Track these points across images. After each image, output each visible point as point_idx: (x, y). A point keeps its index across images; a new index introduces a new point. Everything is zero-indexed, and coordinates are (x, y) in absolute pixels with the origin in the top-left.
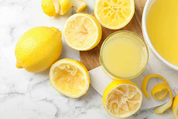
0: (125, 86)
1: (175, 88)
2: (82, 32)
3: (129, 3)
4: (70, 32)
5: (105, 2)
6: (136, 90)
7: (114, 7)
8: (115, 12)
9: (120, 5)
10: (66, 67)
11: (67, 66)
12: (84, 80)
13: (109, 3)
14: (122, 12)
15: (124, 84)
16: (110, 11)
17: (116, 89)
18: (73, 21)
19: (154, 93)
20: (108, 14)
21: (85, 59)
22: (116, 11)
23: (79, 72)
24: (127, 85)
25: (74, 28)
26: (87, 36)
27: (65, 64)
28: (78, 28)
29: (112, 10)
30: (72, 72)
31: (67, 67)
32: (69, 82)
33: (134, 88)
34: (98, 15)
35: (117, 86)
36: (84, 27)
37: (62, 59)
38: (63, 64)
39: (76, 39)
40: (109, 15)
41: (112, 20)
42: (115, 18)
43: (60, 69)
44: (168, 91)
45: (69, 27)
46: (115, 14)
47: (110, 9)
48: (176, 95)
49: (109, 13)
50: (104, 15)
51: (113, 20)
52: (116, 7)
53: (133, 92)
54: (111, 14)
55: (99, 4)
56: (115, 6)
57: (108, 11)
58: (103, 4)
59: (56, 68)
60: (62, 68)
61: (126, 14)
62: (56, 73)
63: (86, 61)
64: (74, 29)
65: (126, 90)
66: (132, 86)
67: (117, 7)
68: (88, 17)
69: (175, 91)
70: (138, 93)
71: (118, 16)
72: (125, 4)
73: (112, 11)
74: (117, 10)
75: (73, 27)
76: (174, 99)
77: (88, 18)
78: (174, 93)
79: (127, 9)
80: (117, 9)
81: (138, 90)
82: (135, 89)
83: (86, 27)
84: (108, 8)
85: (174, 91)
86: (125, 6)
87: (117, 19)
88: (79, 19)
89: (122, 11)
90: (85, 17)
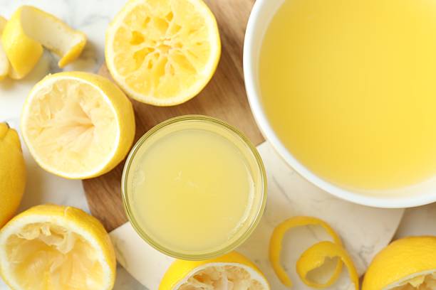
0: (213, 267)
1: (363, 246)
2: (79, 125)
3: (202, 25)
4: (43, 129)
5: (132, 30)
6: (249, 276)
7: (163, 41)
8: (166, 54)
9: (178, 33)
10: (41, 231)
11: (42, 228)
12: (97, 264)
13: (144, 33)
14: (186, 54)
15: (209, 265)
16: (153, 53)
17: (189, 280)
18: (47, 97)
19: (304, 273)
20: (145, 64)
21: (98, 196)
22: (168, 52)
23: (79, 241)
24: (220, 265)
25: (52, 115)
26: (93, 134)
27: (37, 224)
28: (63, 116)
29: (157, 51)
30: (59, 244)
31: (44, 231)
32: (59, 270)
33: (242, 269)
34: (118, 69)
35: (192, 273)
36: (82, 110)
37: (26, 212)
38: (31, 224)
39: (61, 148)
40: (150, 66)
41: (161, 79)
42: (167, 74)
43: (25, 239)
44: (342, 261)
45: (37, 114)
46: (165, 60)
47: (151, 50)
48: (367, 268)
49: (150, 61)
50: (137, 69)
51: (164, 80)
52: (166, 43)
53: (243, 281)
54: (156, 62)
55: (116, 39)
56: (162, 38)
57: (147, 54)
58: (130, 36)
59: (13, 237)
60: (30, 236)
61: (197, 57)
62: (15, 251)
63: (103, 204)
64: (51, 118)
65: (220, 279)
66: (234, 267)
67: (169, 40)
68: (84, 81)
69: (365, 255)
70: (255, 282)
71: (174, 65)
72: (192, 31)
73: (158, 55)
74: (170, 51)
75: (49, 114)
76: (361, 279)
77: (85, 84)
78: (360, 262)
79: (199, 44)
80: (170, 48)
81: (255, 275)
82: (247, 273)
83: (85, 108)
84: (143, 46)
85: (360, 254)
86: (192, 35)
87: (173, 74)
88: (61, 90)
89: (184, 51)
90: (78, 82)
